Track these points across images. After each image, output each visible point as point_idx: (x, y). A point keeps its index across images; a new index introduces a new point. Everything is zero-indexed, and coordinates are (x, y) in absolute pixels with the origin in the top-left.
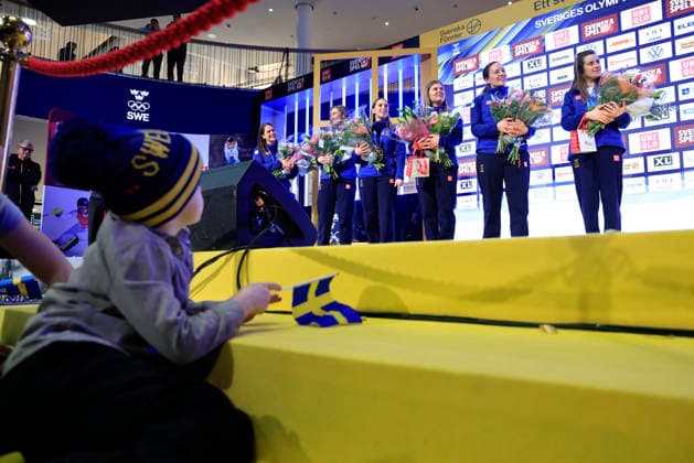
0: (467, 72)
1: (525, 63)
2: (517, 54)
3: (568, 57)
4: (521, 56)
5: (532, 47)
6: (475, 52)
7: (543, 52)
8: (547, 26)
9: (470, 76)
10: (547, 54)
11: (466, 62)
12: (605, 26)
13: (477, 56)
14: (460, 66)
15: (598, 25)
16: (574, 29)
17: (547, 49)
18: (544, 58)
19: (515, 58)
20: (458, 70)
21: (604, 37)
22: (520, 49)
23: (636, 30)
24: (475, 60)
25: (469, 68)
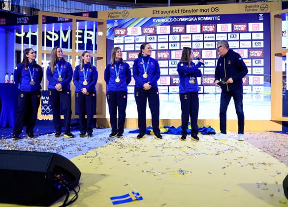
0: (121, 35)
1: (148, 37)
2: (144, 32)
3: (165, 39)
4: (146, 34)
5: (151, 31)
6: (125, 27)
7: (155, 34)
8: (158, 23)
9: (122, 38)
10: (157, 35)
11: (120, 30)
12: (180, 29)
13: (126, 29)
14: (117, 32)
15: (178, 28)
16: (169, 27)
17: (157, 33)
18: (155, 37)
19: (143, 34)
20: (116, 34)
21: (180, 34)
22: (146, 30)
23: (192, 34)
24: (125, 30)
25: (122, 33)
